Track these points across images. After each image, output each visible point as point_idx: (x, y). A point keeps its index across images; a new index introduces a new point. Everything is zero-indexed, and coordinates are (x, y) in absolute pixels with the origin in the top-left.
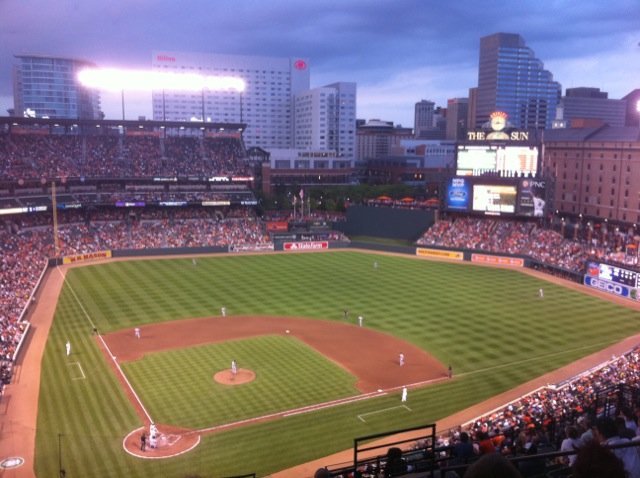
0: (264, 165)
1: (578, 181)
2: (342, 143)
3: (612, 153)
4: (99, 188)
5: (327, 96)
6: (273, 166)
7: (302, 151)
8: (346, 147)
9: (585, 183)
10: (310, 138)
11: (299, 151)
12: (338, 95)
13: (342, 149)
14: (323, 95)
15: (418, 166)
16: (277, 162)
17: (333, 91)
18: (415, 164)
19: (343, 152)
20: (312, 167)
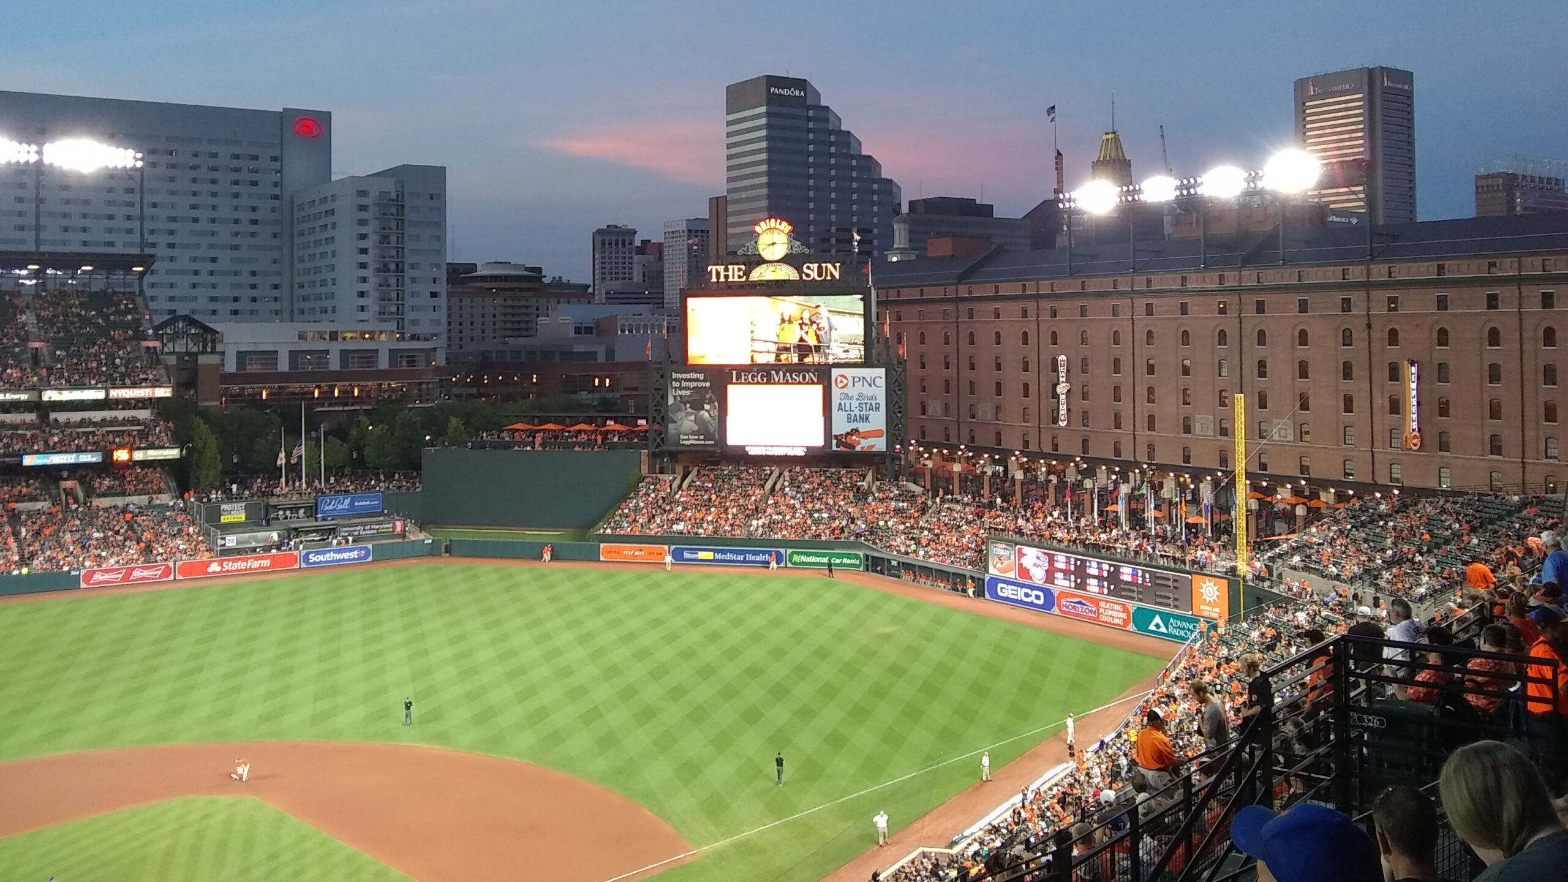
0: (203, 360)
1: (952, 372)
2: (414, 308)
3: (1015, 307)
6: (231, 367)
7: (308, 328)
8: (424, 317)
9: (967, 374)
10: (330, 296)
11: (300, 327)
12: (399, 196)
14: (361, 194)
15: (601, 358)
16: (242, 356)
17: (390, 186)
18: (593, 354)
19: (418, 329)
20: (335, 364)
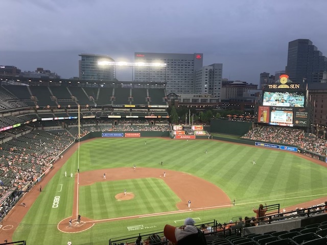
0: (175, 101)
2: (215, 91)
4: (103, 109)
5: (209, 69)
6: (182, 101)
7: (196, 95)
8: (217, 93)
10: (201, 89)
11: (194, 94)
12: (213, 70)
13: (215, 94)
14: (207, 69)
15: (253, 102)
16: (184, 99)
17: (212, 68)
18: (251, 101)
19: (215, 95)
20: (200, 102)
